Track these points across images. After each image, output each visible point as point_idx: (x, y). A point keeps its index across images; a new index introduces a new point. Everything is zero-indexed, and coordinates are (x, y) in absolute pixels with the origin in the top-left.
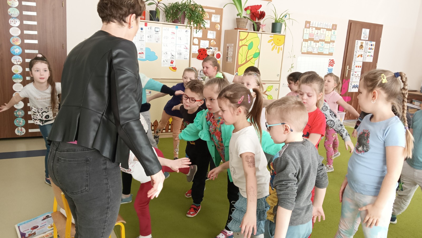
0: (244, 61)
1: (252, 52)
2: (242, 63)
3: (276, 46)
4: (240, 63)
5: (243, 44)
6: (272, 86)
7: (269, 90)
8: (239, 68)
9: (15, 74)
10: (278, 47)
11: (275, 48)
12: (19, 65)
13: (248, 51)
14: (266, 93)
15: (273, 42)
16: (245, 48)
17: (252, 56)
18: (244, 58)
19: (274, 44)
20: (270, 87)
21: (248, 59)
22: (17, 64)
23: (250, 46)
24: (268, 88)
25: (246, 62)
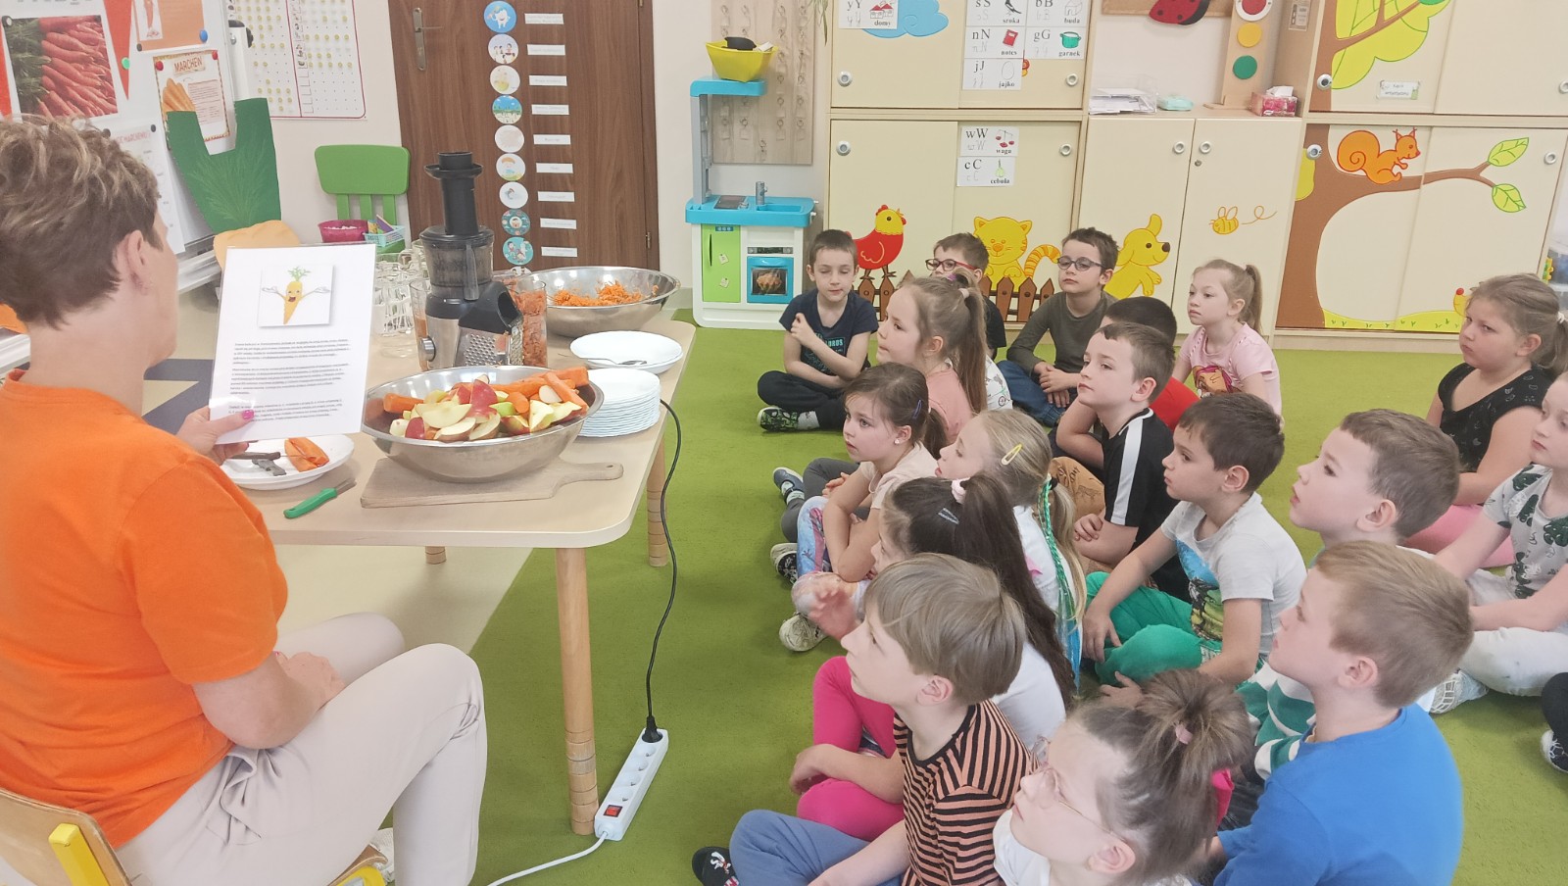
0: (1371, 23)
2: (1355, 33)
4: (1342, 33)
6: (1522, 142)
7: (1503, 157)
8: (1338, 57)
9: (499, 95)
12: (509, 65)
14: (1483, 174)
18: (1367, 8)
20: (1507, 146)
21: (1388, 15)
22: (506, 64)
24: (1499, 147)
25: (1381, 24)
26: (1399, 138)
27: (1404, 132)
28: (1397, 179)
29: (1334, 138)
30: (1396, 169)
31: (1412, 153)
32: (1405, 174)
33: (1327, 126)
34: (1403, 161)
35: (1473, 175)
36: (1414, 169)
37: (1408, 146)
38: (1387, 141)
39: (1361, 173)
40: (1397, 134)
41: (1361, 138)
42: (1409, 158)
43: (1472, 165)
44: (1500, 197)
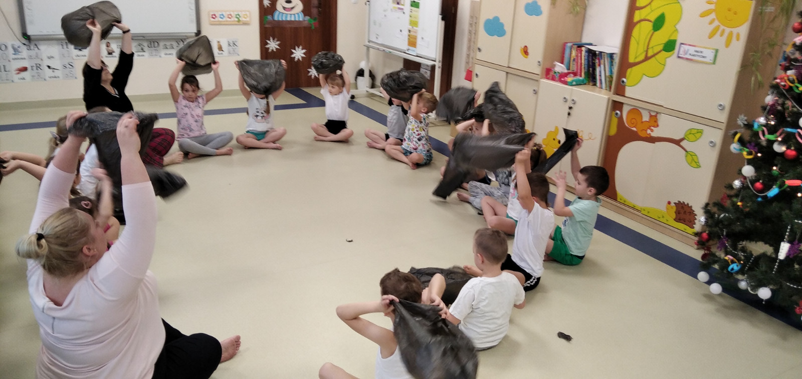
0: (642, 57)
1: (661, 37)
2: (637, 60)
3: (722, 27)
4: (632, 59)
5: (642, 18)
6: (700, 132)
7: (691, 137)
8: (629, 70)
10: (728, 30)
11: (719, 33)
13: (653, 33)
14: (682, 144)
15: (713, 16)
16: (647, 27)
17: (661, 47)
18: (642, 49)
19: (716, 23)
20: (694, 131)
21: (650, 54)
23: (659, 23)
24: (688, 133)
25: (647, 58)
26: (651, 116)
27: (653, 114)
28: (648, 136)
29: (626, 109)
30: (649, 131)
31: (656, 124)
32: (654, 134)
33: (622, 104)
34: (652, 128)
35: (677, 142)
36: (656, 133)
37: (654, 120)
38: (646, 118)
39: (634, 129)
40: (650, 114)
41: (635, 111)
42: (655, 127)
43: (677, 138)
44: (689, 157)
